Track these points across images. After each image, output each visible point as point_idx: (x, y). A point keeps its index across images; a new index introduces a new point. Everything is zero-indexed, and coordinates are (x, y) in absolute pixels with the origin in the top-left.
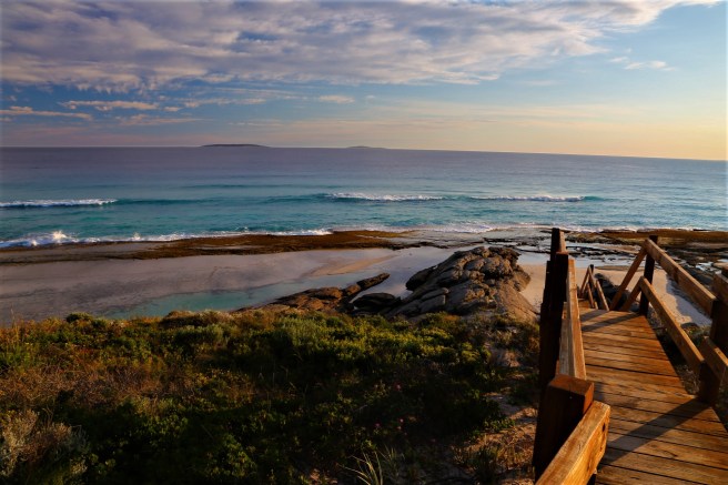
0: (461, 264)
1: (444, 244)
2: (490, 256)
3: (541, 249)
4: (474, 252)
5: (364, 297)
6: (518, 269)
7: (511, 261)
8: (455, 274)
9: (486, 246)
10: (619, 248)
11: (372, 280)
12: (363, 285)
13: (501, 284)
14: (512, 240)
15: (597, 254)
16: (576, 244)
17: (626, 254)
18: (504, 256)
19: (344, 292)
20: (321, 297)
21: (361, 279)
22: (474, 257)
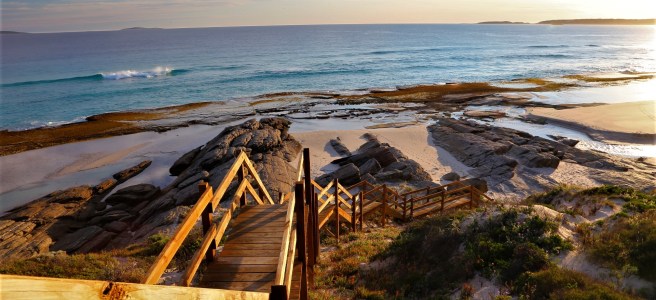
0: (228, 140)
1: (215, 120)
2: (260, 128)
3: (313, 115)
4: (243, 127)
5: (119, 192)
6: (288, 139)
7: (282, 131)
8: (218, 153)
9: (258, 118)
10: (384, 106)
11: (131, 171)
12: (120, 178)
13: (269, 157)
14: (284, 109)
15: (365, 114)
16: (345, 106)
17: (391, 111)
18: (275, 127)
19: (95, 190)
20: (62, 201)
21: (117, 172)
22: (242, 132)
